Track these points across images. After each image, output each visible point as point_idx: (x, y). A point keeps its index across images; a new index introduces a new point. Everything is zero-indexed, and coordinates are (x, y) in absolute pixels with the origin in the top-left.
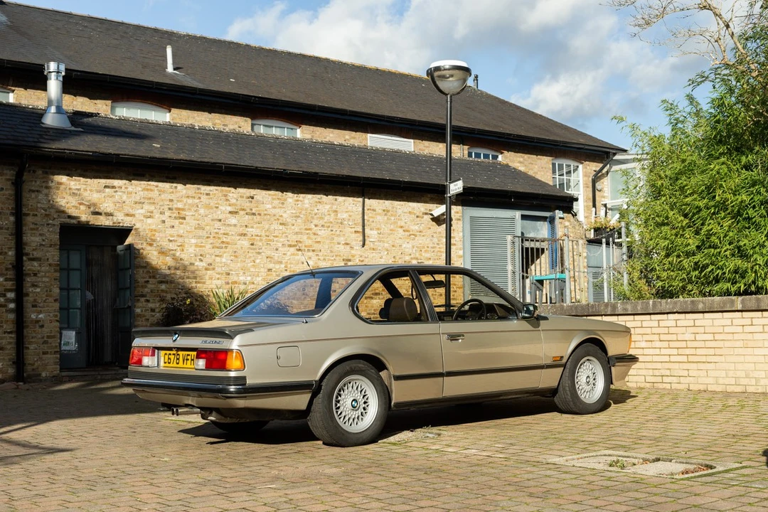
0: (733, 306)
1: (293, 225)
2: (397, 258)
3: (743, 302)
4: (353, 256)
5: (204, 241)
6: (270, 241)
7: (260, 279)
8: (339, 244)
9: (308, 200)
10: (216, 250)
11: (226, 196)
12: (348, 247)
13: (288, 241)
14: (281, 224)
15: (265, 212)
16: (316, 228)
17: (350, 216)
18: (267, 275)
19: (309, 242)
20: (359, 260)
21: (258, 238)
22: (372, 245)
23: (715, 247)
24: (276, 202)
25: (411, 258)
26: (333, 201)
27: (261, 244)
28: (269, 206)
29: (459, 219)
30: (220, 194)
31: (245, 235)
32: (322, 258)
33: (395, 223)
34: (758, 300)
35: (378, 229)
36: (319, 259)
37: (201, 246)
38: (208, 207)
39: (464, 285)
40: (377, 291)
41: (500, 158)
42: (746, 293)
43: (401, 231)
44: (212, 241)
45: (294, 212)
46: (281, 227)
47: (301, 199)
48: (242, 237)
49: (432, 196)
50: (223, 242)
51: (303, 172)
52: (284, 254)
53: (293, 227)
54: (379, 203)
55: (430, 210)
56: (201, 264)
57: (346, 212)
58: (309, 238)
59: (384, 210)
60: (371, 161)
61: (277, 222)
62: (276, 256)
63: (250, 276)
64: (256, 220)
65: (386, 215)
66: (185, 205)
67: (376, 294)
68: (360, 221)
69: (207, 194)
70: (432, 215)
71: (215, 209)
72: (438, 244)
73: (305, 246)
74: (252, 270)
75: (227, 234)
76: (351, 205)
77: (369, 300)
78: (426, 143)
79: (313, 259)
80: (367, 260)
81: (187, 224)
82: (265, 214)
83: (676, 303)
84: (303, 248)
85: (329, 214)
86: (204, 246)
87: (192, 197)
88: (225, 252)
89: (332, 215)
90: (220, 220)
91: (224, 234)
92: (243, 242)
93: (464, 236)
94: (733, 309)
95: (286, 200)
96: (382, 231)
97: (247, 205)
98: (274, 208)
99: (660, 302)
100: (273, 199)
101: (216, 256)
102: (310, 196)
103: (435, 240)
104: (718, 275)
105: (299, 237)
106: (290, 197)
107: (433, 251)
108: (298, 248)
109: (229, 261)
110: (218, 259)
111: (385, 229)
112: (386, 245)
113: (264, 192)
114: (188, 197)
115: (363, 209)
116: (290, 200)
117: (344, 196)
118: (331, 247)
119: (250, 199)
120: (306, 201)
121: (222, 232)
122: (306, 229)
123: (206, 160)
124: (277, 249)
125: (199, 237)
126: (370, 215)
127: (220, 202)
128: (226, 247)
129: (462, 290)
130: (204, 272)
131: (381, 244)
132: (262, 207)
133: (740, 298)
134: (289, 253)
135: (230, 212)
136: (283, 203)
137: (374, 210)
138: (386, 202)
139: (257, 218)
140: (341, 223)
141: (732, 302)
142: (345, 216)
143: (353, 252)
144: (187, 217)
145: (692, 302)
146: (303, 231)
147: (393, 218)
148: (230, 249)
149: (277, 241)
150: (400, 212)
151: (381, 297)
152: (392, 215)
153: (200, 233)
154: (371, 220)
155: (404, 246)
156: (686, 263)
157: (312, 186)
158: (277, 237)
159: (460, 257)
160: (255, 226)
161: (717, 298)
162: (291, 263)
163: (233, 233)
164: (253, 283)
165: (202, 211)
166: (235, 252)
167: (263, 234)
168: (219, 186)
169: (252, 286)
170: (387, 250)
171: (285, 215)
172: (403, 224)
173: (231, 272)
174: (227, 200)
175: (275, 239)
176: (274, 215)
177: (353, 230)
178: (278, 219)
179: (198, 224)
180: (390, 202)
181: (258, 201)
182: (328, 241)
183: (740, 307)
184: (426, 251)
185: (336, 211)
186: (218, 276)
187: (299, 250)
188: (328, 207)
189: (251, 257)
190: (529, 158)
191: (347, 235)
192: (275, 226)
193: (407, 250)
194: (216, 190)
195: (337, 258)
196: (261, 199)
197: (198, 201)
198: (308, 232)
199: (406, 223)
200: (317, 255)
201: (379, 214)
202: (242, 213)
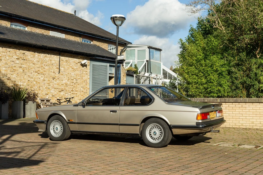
0: (217, 101)
1: (37, 64)
2: (69, 78)
3: (220, 100)
4: (56, 77)
5: (7, 69)
6: (29, 70)
7: (26, 84)
8: (51, 72)
9: (42, 55)
10: (12, 72)
11: (15, 52)
12: (54, 73)
13: (35, 70)
14: (33, 64)
15: (28, 59)
16: (44, 66)
17: (55, 62)
18: (28, 82)
19: (42, 71)
20: (58, 78)
21: (26, 69)
22: (62, 73)
23: (212, 83)
24: (32, 56)
25: (74, 78)
26: (50, 57)
27: (26, 71)
28: (29, 57)
29: (89, 65)
30: (14, 52)
31: (21, 67)
32: (46, 77)
33: (69, 65)
34: (225, 99)
35: (64, 67)
36: (45, 77)
37: (6, 71)
38: (9, 56)
39: (90, 88)
40: (63, 89)
41: (92, 43)
42: (221, 97)
43: (71, 68)
44: (10, 69)
45: (37, 60)
46: (33, 65)
47: (40, 55)
48: (20, 68)
49: (81, 56)
50: (14, 70)
51: (42, 45)
52: (34, 75)
53: (37, 65)
54: (64, 58)
55: (80, 61)
56: (6, 77)
57: (54, 61)
58: (42, 69)
59: (66, 61)
60: (59, 42)
61: (32, 63)
62: (31, 75)
63: (22, 82)
64: (25, 62)
65: (66, 62)
66: (2, 55)
67: (62, 90)
68: (58, 64)
69: (9, 51)
70: (81, 63)
71: (12, 57)
72: (82, 74)
73: (41, 72)
74: (23, 80)
75: (15, 67)
76: (56, 58)
77: (60, 92)
78: (69, 36)
79: (43, 77)
80: (60, 78)
81: (2, 62)
82: (28, 60)
83: (198, 99)
84: (40, 73)
85: (49, 61)
86: (8, 71)
87: (4, 52)
88: (14, 73)
89: (50, 61)
90: (13, 61)
91: (14, 67)
92: (20, 70)
93: (90, 71)
94: (217, 102)
95: (35, 55)
96: (65, 68)
97: (22, 56)
98: (31, 58)
99: (193, 99)
100: (31, 55)
101: (11, 75)
102: (43, 54)
103: (81, 72)
104: (212, 91)
105: (39, 69)
106: (37, 54)
107: (81, 76)
108: (38, 73)
109: (16, 77)
110: (12, 76)
111: (66, 67)
112: (66, 73)
113: (28, 52)
114: (3, 52)
115: (60, 60)
116: (36, 55)
117: (54, 55)
118: (49, 73)
119: (24, 54)
120: (42, 56)
121: (14, 66)
122: (41, 66)
123: (10, 39)
124: (31, 73)
125: (6, 67)
126: (62, 62)
127: (13, 55)
128: (15, 72)
129: (89, 90)
130: (7, 80)
131: (65, 73)
132: (27, 57)
133: (219, 99)
134: (35, 75)
135: (17, 59)
136: (34, 56)
137: (63, 60)
138: (67, 58)
139: (25, 61)
140: (52, 64)
141: (217, 100)
142: (54, 62)
143: (56, 75)
144: (2, 60)
145: (203, 99)
146: (40, 67)
147: (69, 64)
148: (16, 72)
149: (32, 70)
150: (71, 61)
151: (64, 91)
152: (68, 63)
153: (7, 66)
154: (62, 64)
155: (72, 74)
156: (201, 87)
157: (44, 50)
158: (31, 68)
159: (89, 78)
160: (25, 64)
161: (212, 98)
162: (36, 79)
163: (17, 66)
164: (23, 85)
165: (7, 58)
166: (18, 73)
167: (27, 67)
168: (13, 49)
169: (23, 86)
170: (66, 75)
171: (34, 61)
172: (72, 66)
173: (16, 81)
174: (16, 54)
175: (31, 69)
176: (31, 61)
177: (56, 67)
178: (32, 62)
179: (6, 62)
180: (68, 58)
181: (26, 55)
182: (48, 71)
183: (219, 101)
184: (78, 76)
185: (51, 60)
186: (12, 82)
187: (38, 74)
188: (48, 58)
189: (23, 75)
190: (101, 43)
191: (54, 69)
192: (31, 64)
193: (72, 75)
194: (12, 50)
195: (51, 77)
196: (27, 54)
197: (6, 54)
198: (42, 67)
199: (73, 66)
200: (44, 76)
201: (64, 62)
202: (20, 59)
